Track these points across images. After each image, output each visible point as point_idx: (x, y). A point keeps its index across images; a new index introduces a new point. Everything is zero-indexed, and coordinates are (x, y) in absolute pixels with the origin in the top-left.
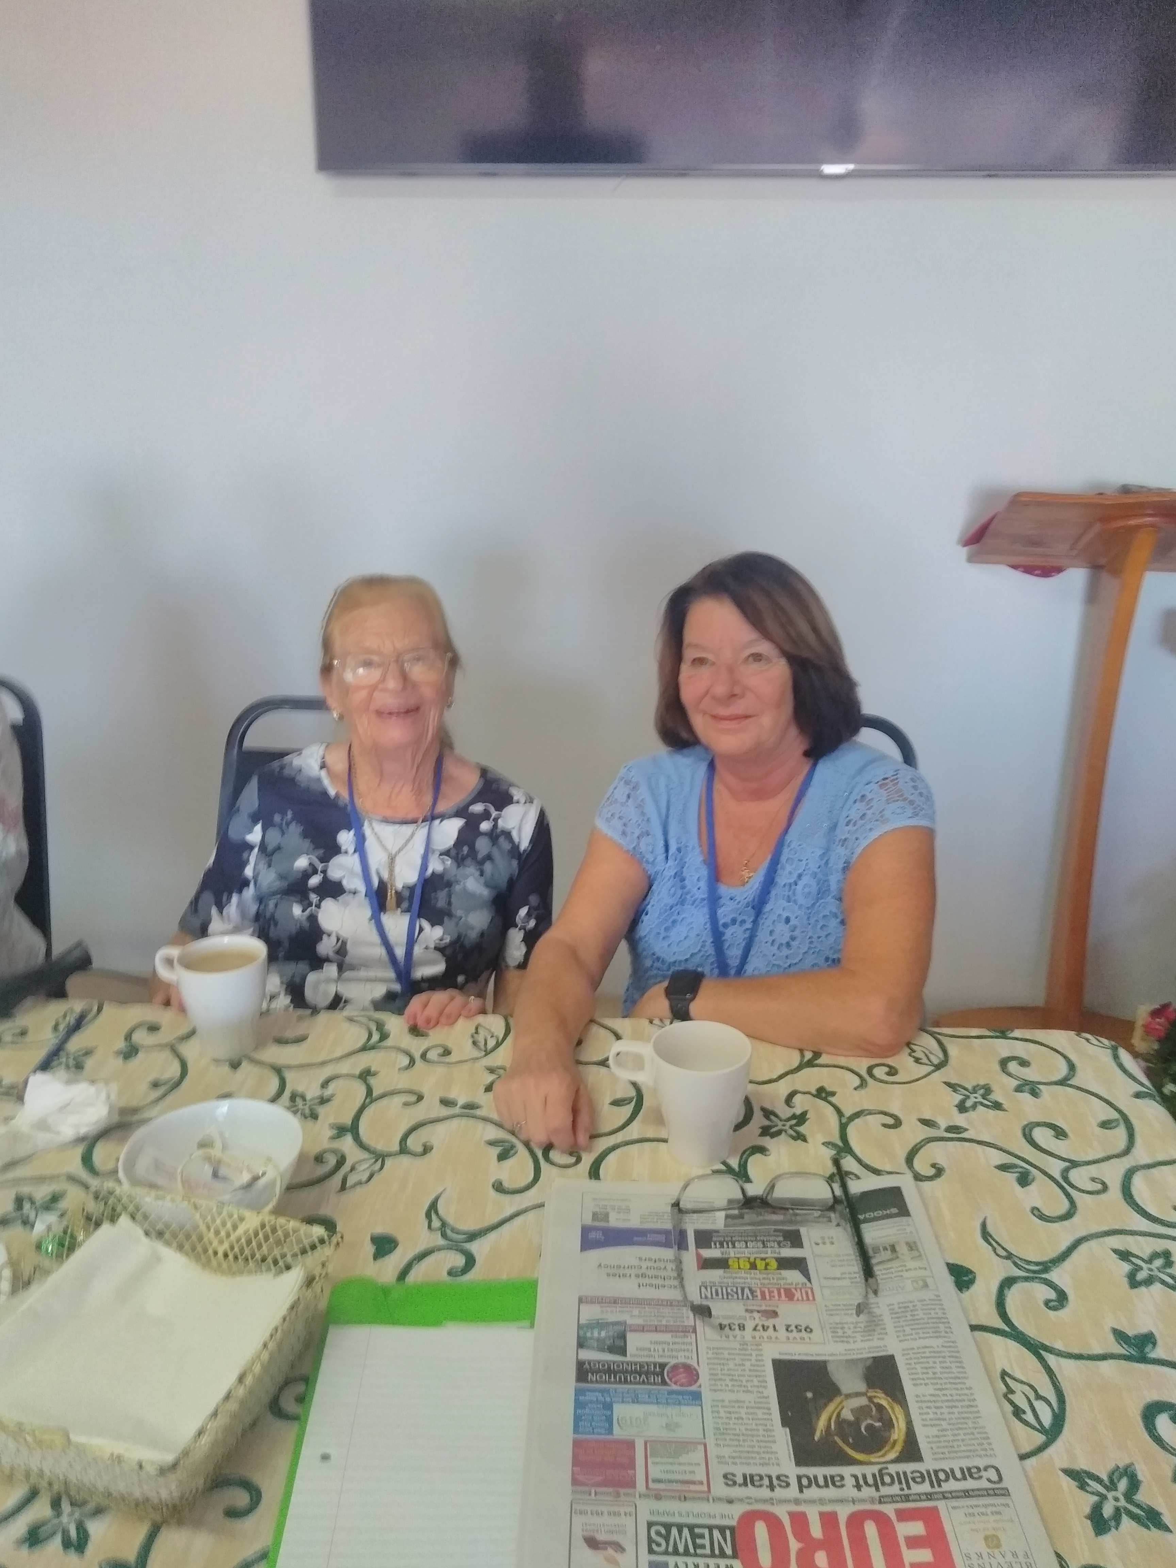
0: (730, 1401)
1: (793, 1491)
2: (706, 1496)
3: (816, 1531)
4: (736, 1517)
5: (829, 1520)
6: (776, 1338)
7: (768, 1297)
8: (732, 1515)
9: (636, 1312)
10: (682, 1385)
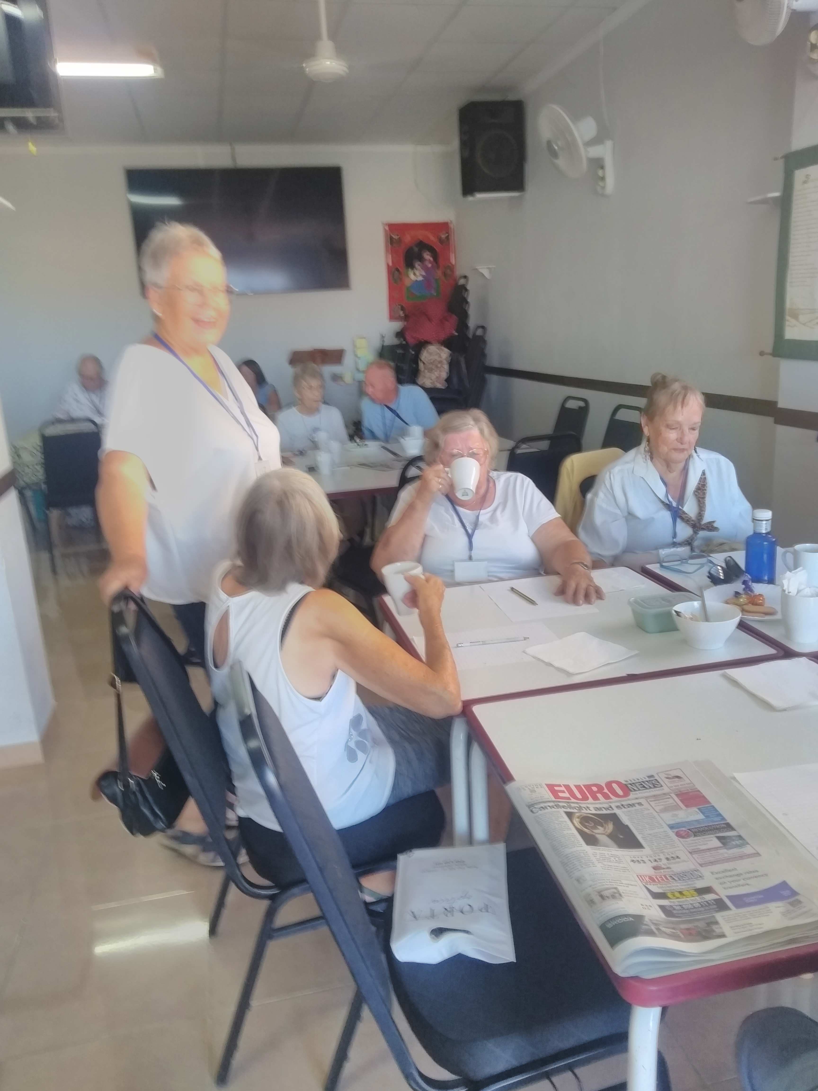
0: (655, 829)
1: (613, 805)
2: (646, 798)
3: (599, 795)
4: (631, 795)
5: (595, 798)
6: (647, 857)
7: (663, 877)
8: (632, 795)
9: (726, 855)
10: (682, 830)
